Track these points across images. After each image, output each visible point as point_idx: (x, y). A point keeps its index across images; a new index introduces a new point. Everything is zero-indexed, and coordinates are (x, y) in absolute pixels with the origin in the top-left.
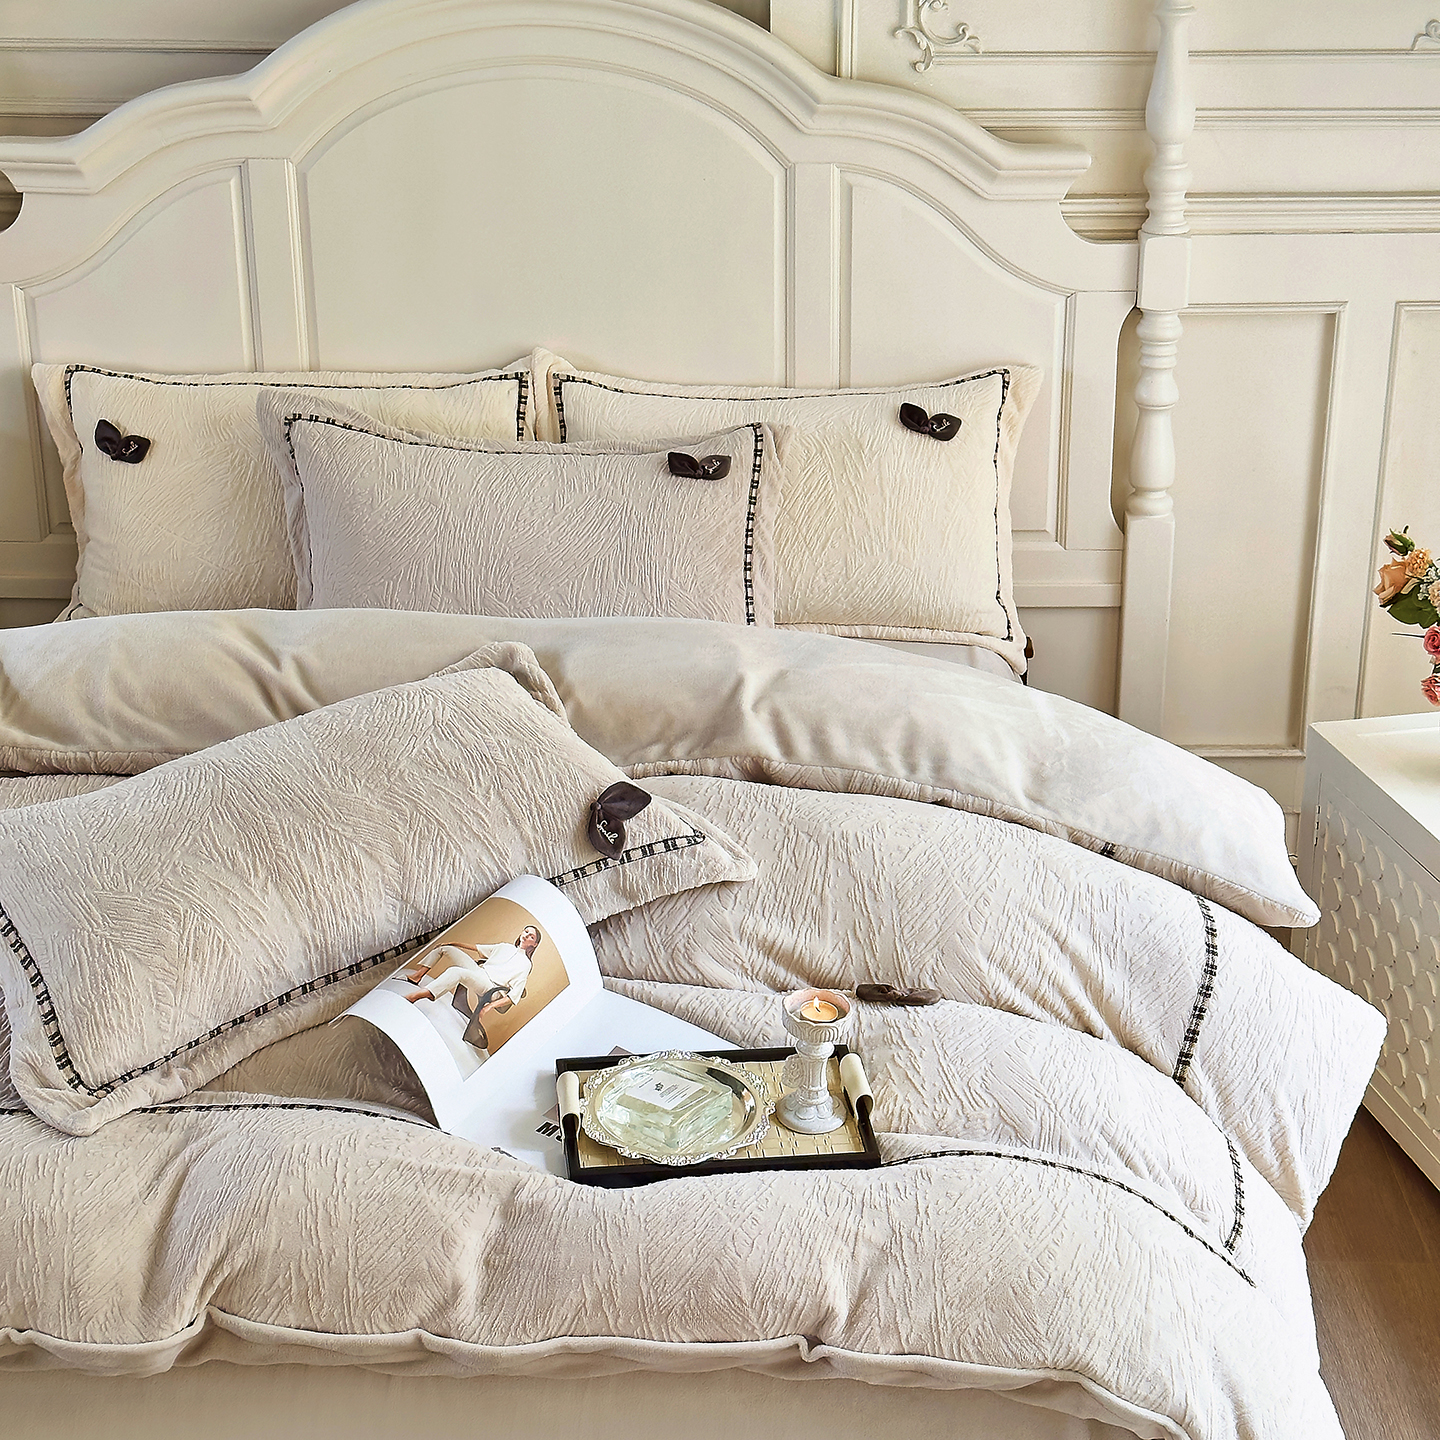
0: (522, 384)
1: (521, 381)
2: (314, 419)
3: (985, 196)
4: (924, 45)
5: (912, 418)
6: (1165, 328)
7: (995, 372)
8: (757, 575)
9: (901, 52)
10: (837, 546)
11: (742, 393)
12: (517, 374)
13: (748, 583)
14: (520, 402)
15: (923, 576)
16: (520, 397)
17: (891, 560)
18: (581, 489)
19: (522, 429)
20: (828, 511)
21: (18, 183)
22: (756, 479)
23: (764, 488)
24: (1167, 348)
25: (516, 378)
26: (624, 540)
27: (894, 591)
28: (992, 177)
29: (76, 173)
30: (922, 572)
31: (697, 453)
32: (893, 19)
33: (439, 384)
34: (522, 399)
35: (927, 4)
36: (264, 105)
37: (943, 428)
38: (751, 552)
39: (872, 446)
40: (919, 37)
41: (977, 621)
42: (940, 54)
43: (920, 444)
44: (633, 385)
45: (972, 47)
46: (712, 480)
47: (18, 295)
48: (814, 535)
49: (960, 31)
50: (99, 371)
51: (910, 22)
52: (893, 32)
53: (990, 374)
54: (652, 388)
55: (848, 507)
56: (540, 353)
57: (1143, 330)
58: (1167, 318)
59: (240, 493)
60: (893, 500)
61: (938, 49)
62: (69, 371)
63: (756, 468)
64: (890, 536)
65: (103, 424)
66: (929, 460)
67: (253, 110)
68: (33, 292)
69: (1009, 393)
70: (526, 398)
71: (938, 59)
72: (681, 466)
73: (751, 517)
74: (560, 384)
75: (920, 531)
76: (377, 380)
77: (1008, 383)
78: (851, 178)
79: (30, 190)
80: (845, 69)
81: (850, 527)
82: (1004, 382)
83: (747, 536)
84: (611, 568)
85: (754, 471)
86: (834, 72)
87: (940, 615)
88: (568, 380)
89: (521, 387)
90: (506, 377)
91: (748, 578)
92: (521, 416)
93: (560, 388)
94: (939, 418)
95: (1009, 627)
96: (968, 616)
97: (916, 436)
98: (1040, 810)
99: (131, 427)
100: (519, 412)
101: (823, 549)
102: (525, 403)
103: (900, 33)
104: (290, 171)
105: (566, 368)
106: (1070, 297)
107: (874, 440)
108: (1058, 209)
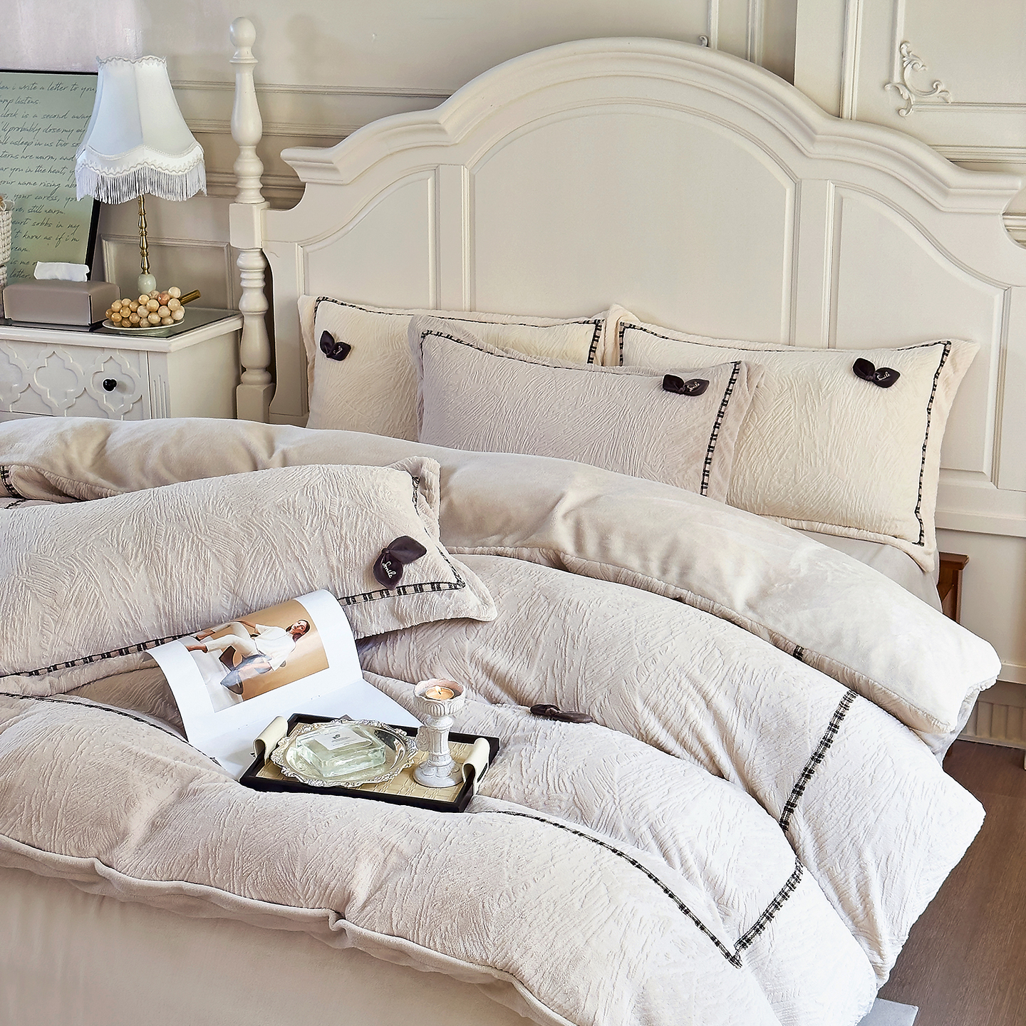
0: (598, 327)
1: (597, 326)
2: (439, 334)
3: (942, 209)
4: (906, 94)
5: (863, 369)
7: (939, 343)
8: (715, 469)
9: (890, 100)
10: (790, 457)
11: (752, 346)
12: (595, 321)
13: (706, 473)
14: (594, 340)
15: (853, 487)
16: (595, 336)
17: (829, 472)
18: (598, 394)
19: (593, 359)
20: (787, 432)
21: (303, 176)
22: (726, 399)
23: (731, 407)
25: (595, 323)
26: (617, 431)
27: (829, 496)
28: (945, 194)
29: (334, 170)
30: (852, 483)
31: (685, 378)
32: (884, 77)
33: (545, 324)
34: (596, 338)
35: (910, 66)
36: (447, 128)
37: (886, 378)
38: (712, 451)
39: (828, 387)
40: (903, 90)
41: (893, 526)
42: (918, 103)
43: (864, 390)
44: (676, 335)
45: (944, 98)
46: (691, 395)
47: (299, 251)
48: (774, 448)
49: (934, 86)
50: (336, 302)
51: (897, 79)
52: (883, 86)
53: (935, 344)
54: (689, 338)
55: (803, 431)
56: (615, 307)
59: (398, 385)
60: (837, 428)
61: (920, 100)
62: (318, 301)
63: (728, 392)
64: (831, 454)
65: (326, 333)
66: (869, 401)
67: (442, 131)
68: (308, 249)
69: (948, 360)
70: (598, 337)
71: (916, 107)
72: (672, 384)
73: (717, 425)
74: (624, 330)
75: (854, 453)
76: (505, 319)
77: (948, 351)
78: (843, 192)
79: (309, 180)
80: (846, 113)
81: (802, 444)
82: (945, 350)
83: (711, 439)
84: (604, 450)
85: (726, 393)
86: (839, 116)
87: (863, 519)
88: (630, 327)
89: (596, 329)
90: (588, 323)
91: (706, 469)
92: (593, 349)
93: (623, 332)
94: (883, 371)
95: (921, 535)
96: (886, 521)
97: (863, 383)
98: (750, 614)
99: (342, 337)
100: (591, 347)
101: (780, 459)
102: (597, 341)
103: (888, 87)
104: (465, 174)
105: (632, 319)
106: (1007, 290)
107: (831, 383)
108: (1000, 222)
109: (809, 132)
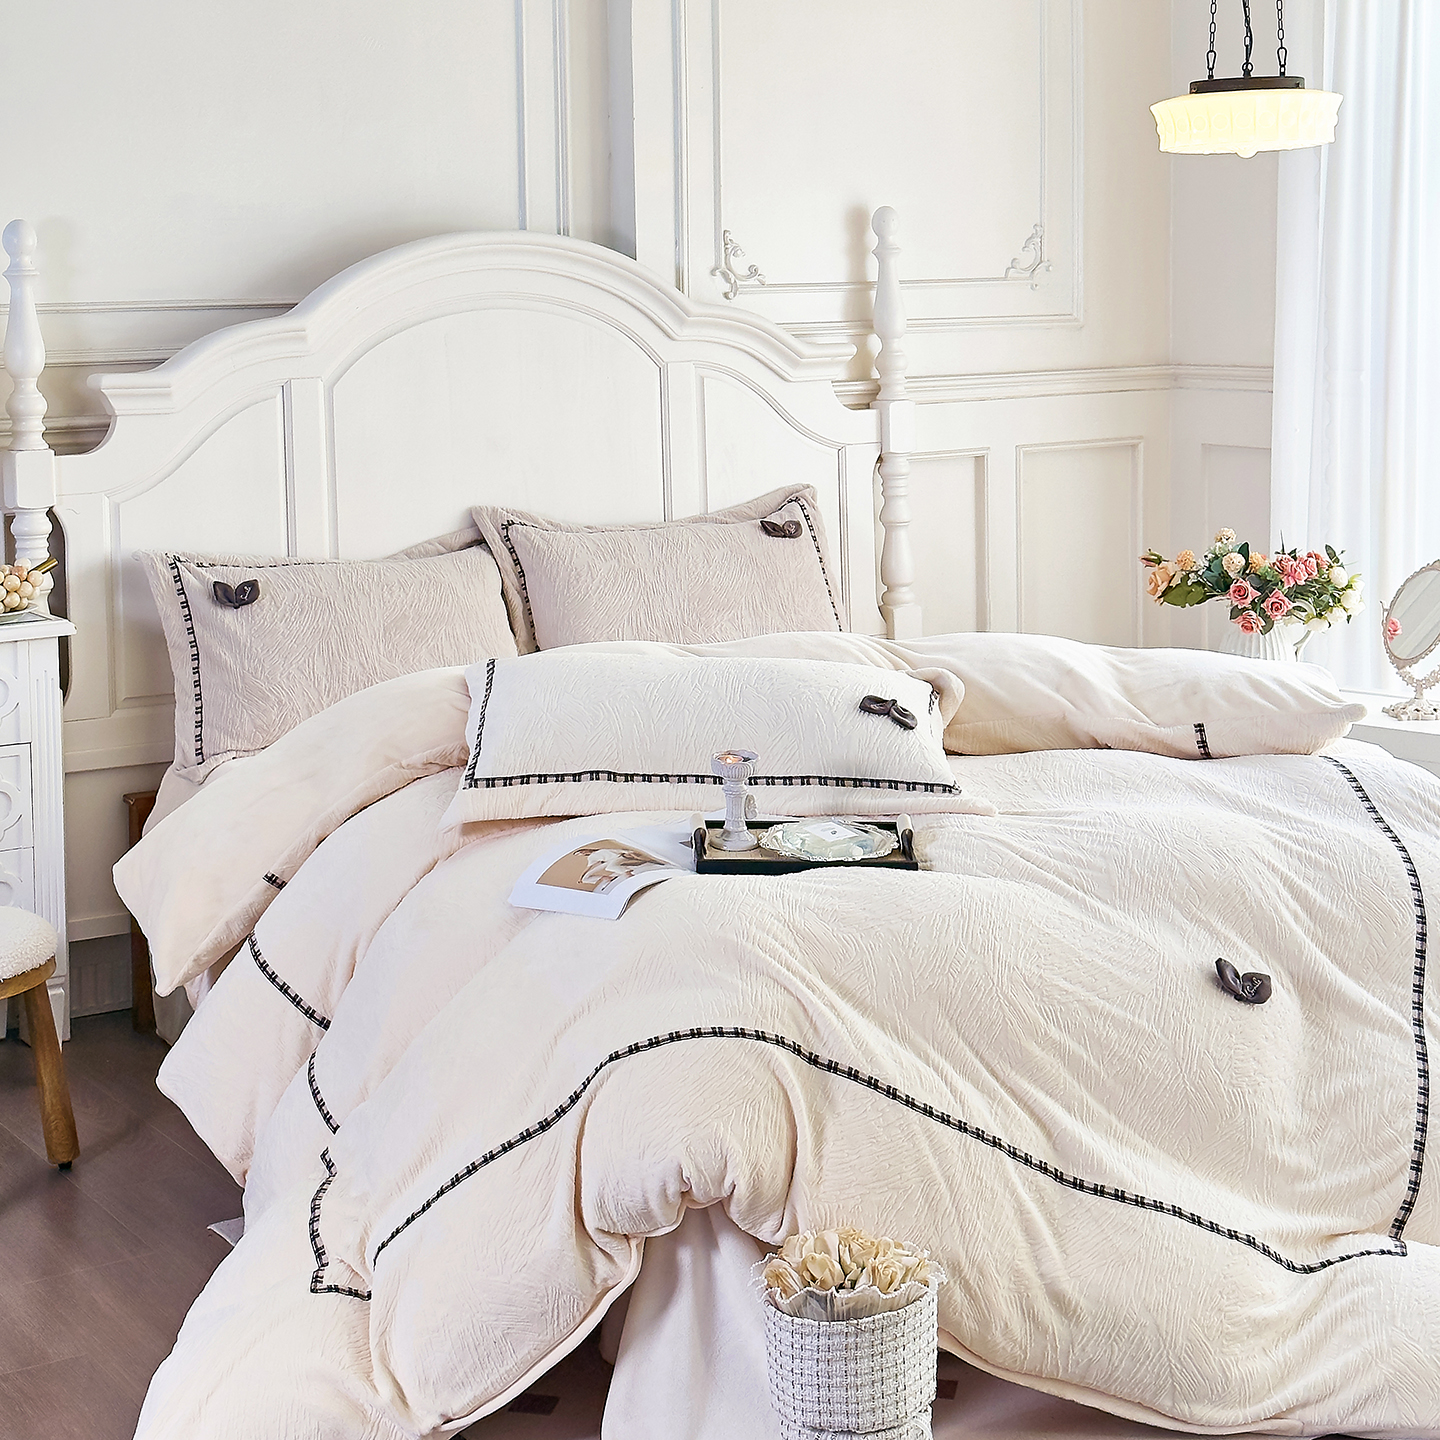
3: (791, 380)
4: (732, 280)
6: (899, 465)
21: (118, 406)
24: (900, 481)
28: (795, 364)
29: (168, 395)
32: (712, 264)
35: (732, 252)
40: (731, 275)
42: (742, 286)
45: (761, 281)
49: (753, 271)
51: (723, 265)
52: (713, 273)
57: (887, 468)
58: (901, 460)
61: (741, 283)
68: (117, 499)
71: (742, 290)
78: (701, 371)
79: (124, 413)
103: (718, 273)
106: (841, 449)
108: (830, 389)
109: (681, 315)
